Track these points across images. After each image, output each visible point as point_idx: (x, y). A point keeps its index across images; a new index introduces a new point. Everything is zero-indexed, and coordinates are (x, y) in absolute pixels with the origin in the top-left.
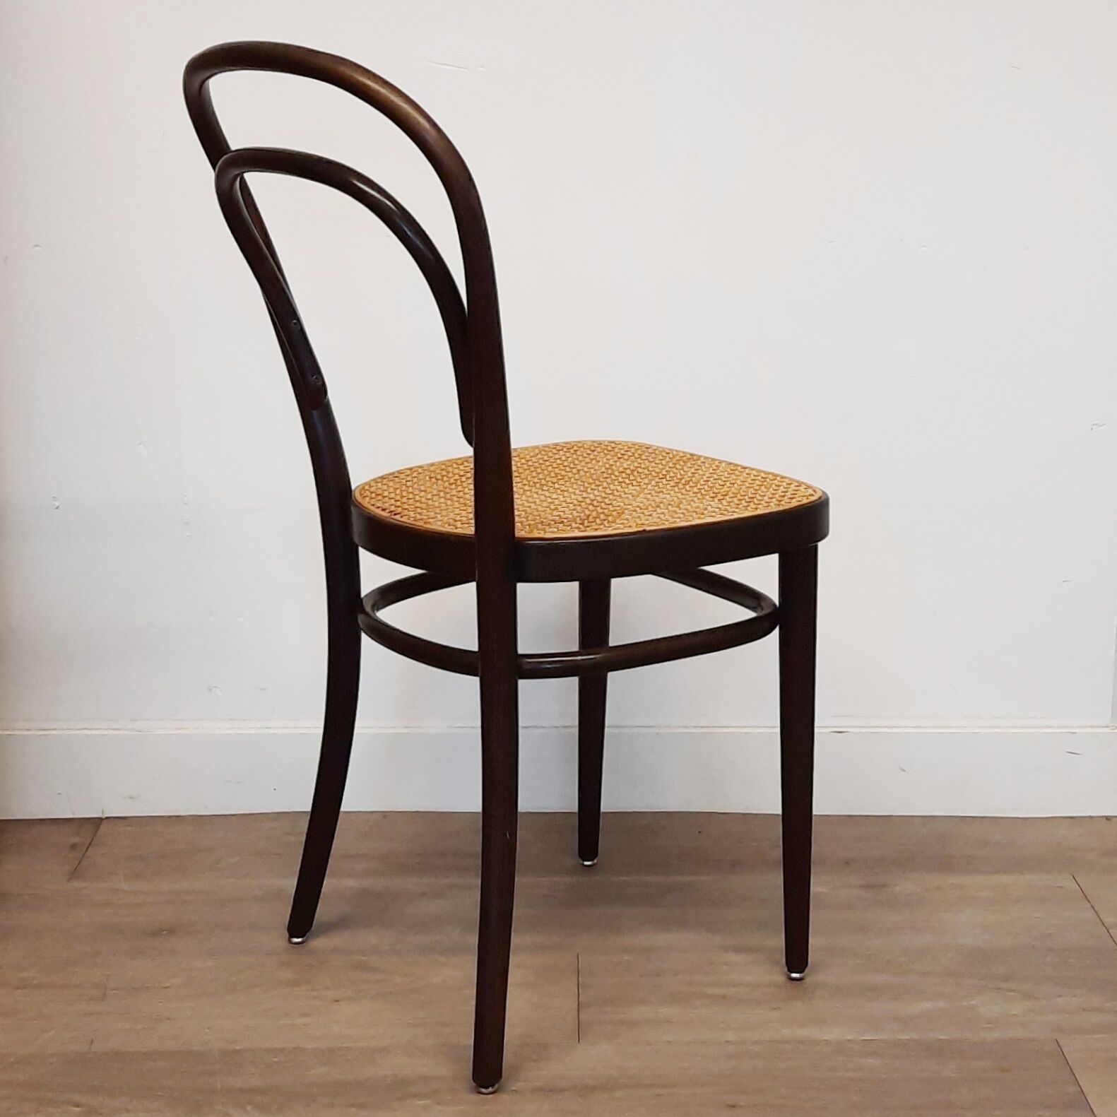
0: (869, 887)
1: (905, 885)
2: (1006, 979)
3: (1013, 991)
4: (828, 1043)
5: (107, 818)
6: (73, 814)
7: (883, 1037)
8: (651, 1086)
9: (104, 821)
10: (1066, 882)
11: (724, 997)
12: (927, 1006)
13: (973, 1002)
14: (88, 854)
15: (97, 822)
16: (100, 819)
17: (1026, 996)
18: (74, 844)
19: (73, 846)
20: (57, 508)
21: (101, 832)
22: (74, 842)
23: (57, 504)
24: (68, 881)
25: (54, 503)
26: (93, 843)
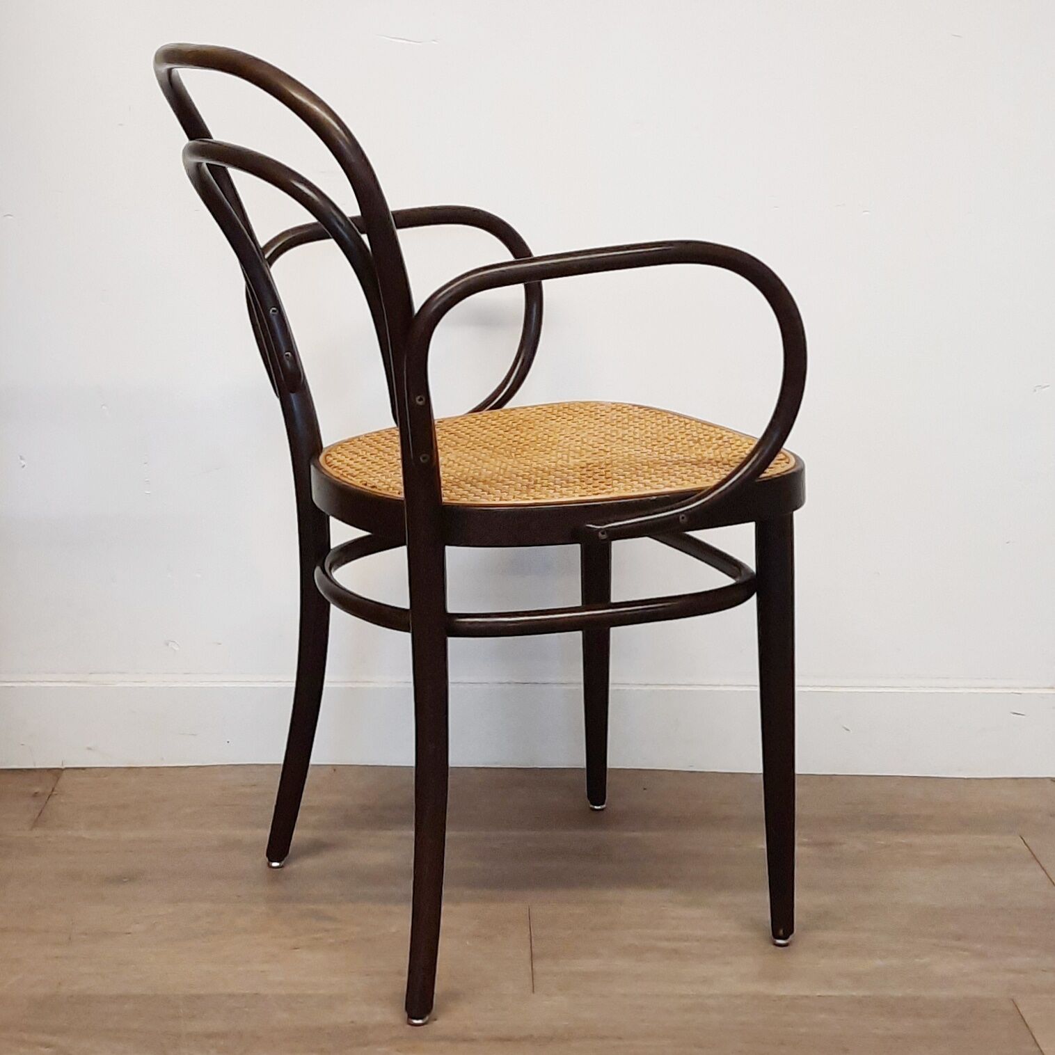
0: (818, 844)
2: (959, 937)
3: (965, 950)
5: (66, 769)
6: (35, 765)
7: (837, 993)
9: (64, 773)
10: (1015, 842)
11: (676, 951)
13: (926, 960)
14: (50, 802)
15: (56, 773)
16: (61, 770)
18: (36, 793)
19: (36, 795)
20: (23, 466)
21: (61, 782)
22: (36, 791)
23: (23, 463)
24: (32, 828)
25: (21, 461)
26: (54, 792)
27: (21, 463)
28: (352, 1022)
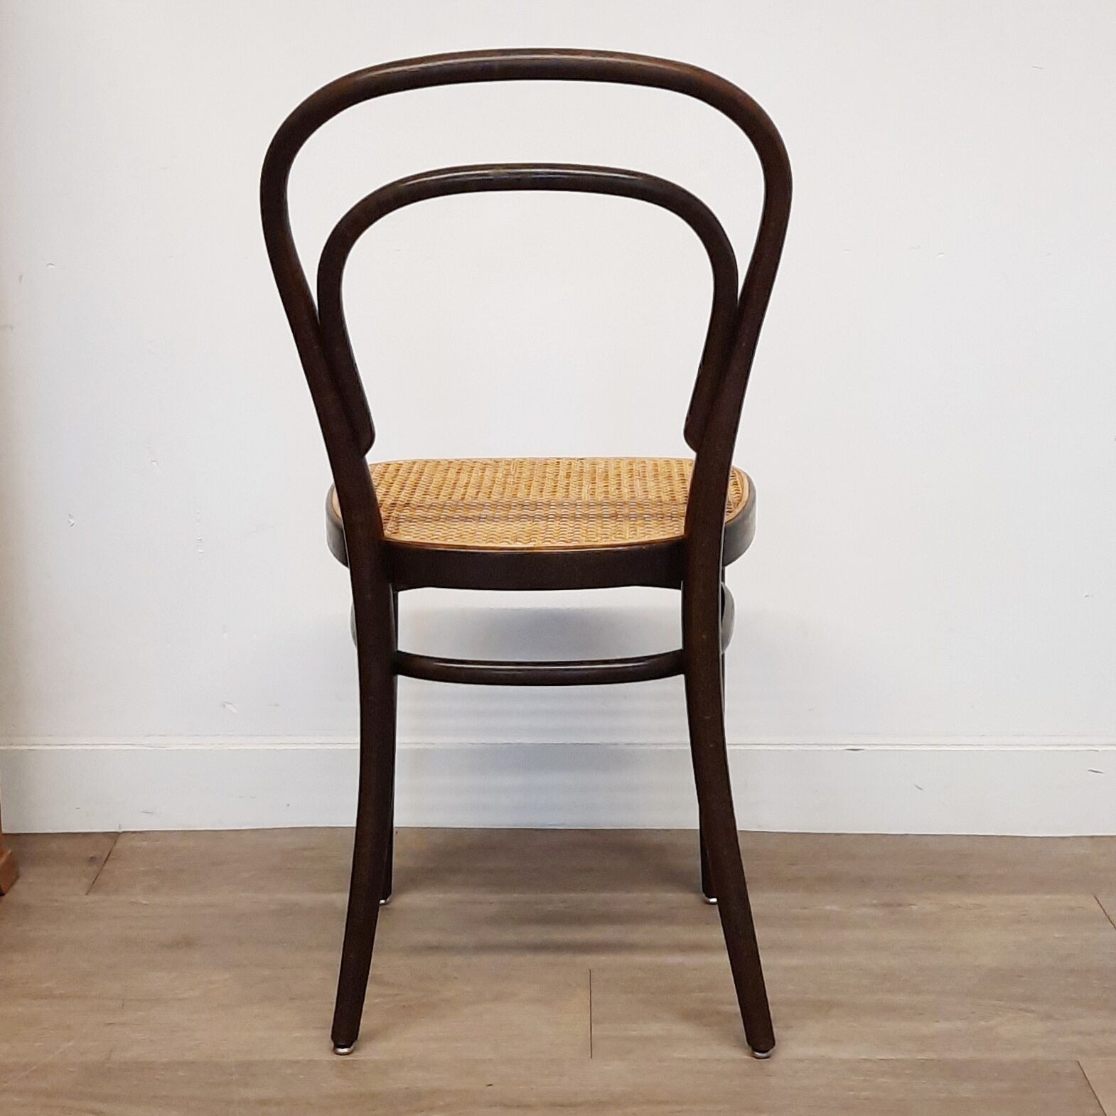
0: (886, 905)
2: (1028, 999)
5: (124, 832)
6: (91, 828)
7: (900, 1056)
8: (667, 1103)
9: (121, 835)
12: (944, 1025)
13: (992, 1023)
14: (105, 867)
15: (114, 836)
16: (118, 834)
17: (1048, 1017)
18: (93, 857)
19: (91, 859)
20: (72, 525)
21: (118, 846)
22: (92, 855)
23: (72, 522)
24: (87, 894)
25: (70, 520)
26: (111, 857)
27: (69, 522)
28: (407, 1088)
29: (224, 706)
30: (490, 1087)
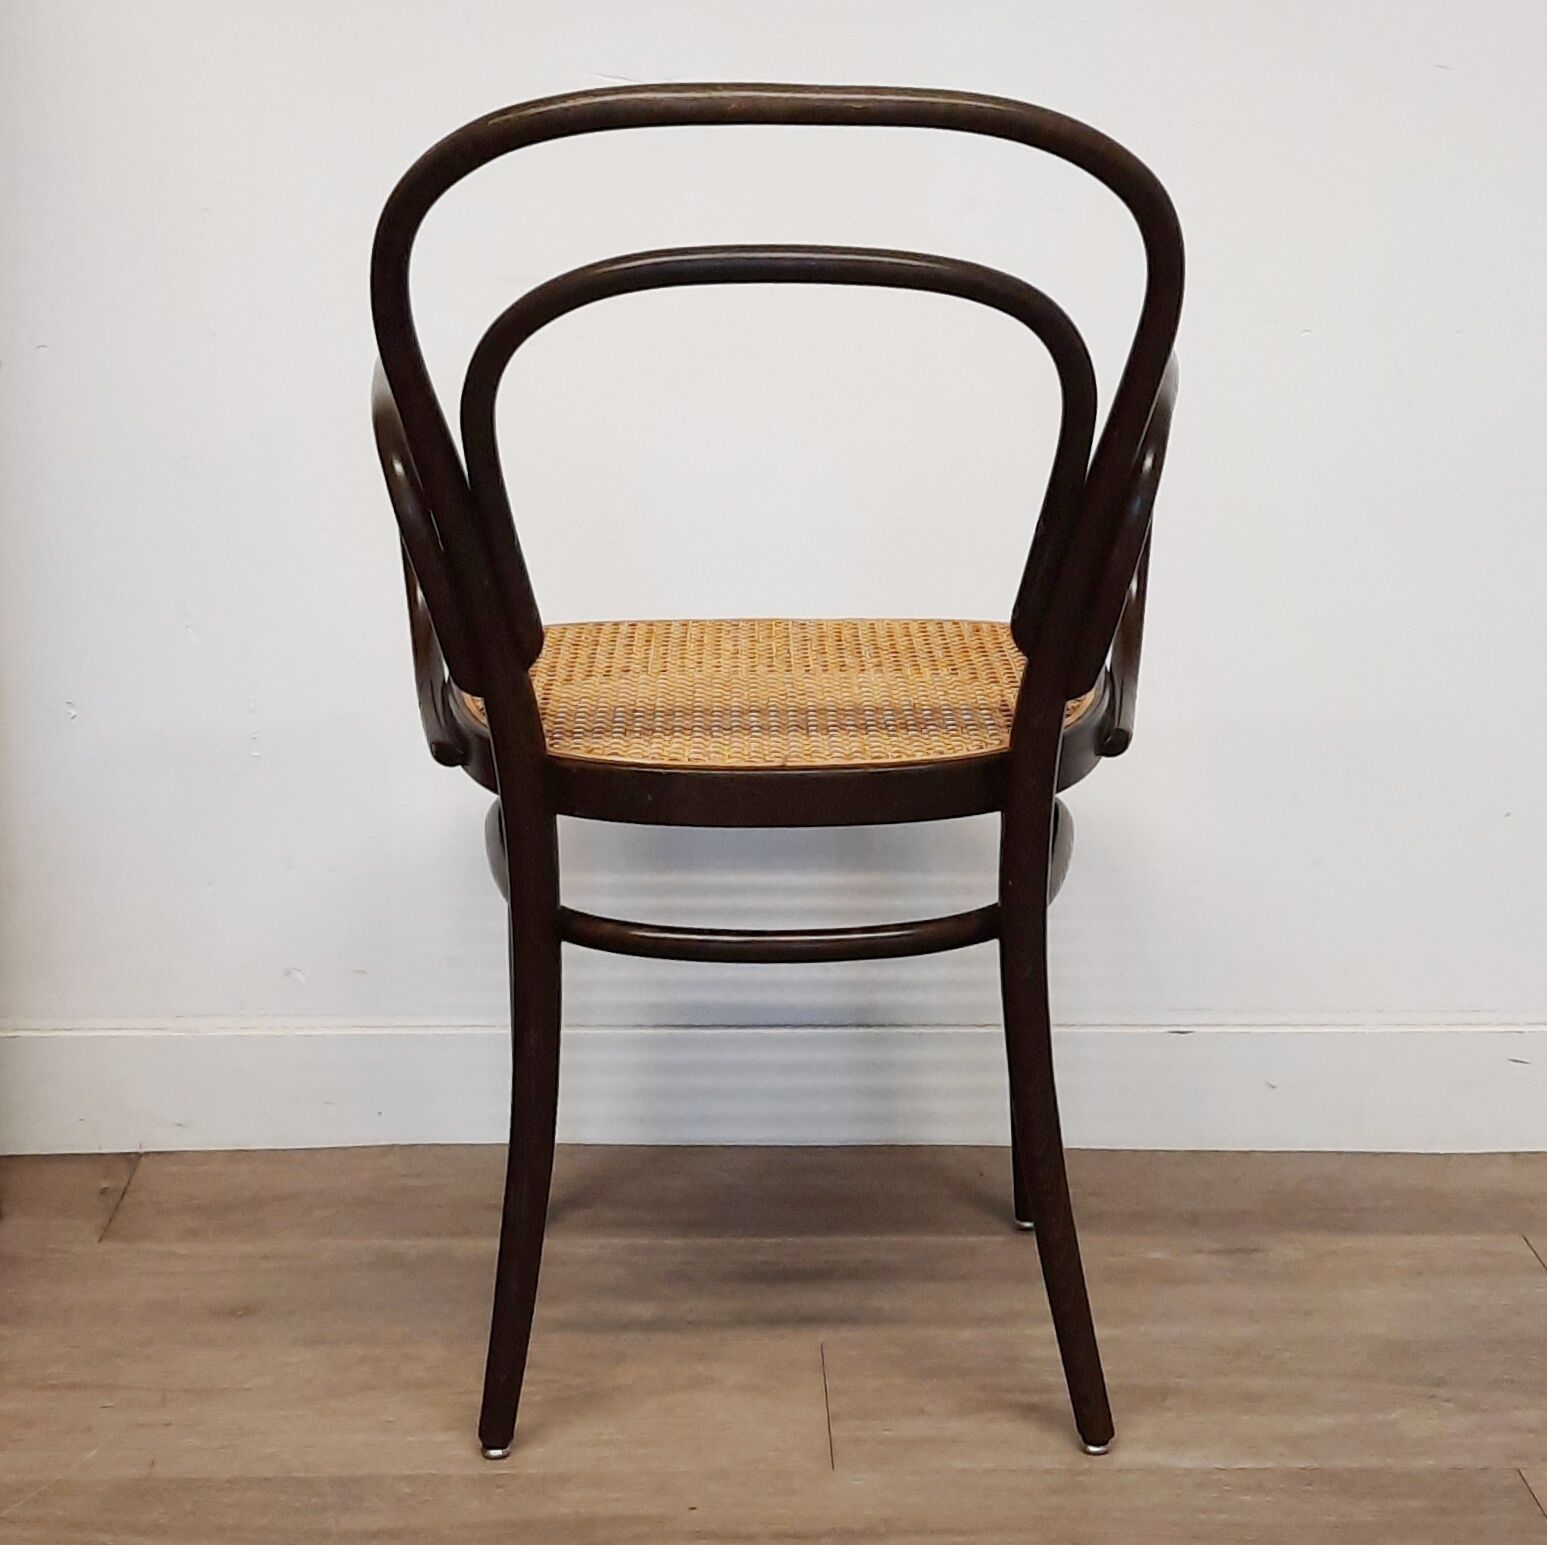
1: (1286, 1249)
2: (1440, 1383)
3: (1450, 1401)
4: (1188, 1472)
5: (147, 1153)
6: (100, 1147)
7: (1270, 1464)
9: (143, 1159)
10: (1514, 1245)
12: (1327, 1421)
13: (1393, 1416)
14: (124, 1203)
15: (132, 1159)
16: (139, 1155)
17: (1469, 1408)
18: (105, 1189)
19: (104, 1192)
20: (73, 717)
21: (139, 1173)
22: (105, 1186)
23: (74, 713)
24: (100, 1240)
25: (69, 710)
26: (130, 1188)
27: (70, 714)
29: (288, 973)
30: (694, 1511)
